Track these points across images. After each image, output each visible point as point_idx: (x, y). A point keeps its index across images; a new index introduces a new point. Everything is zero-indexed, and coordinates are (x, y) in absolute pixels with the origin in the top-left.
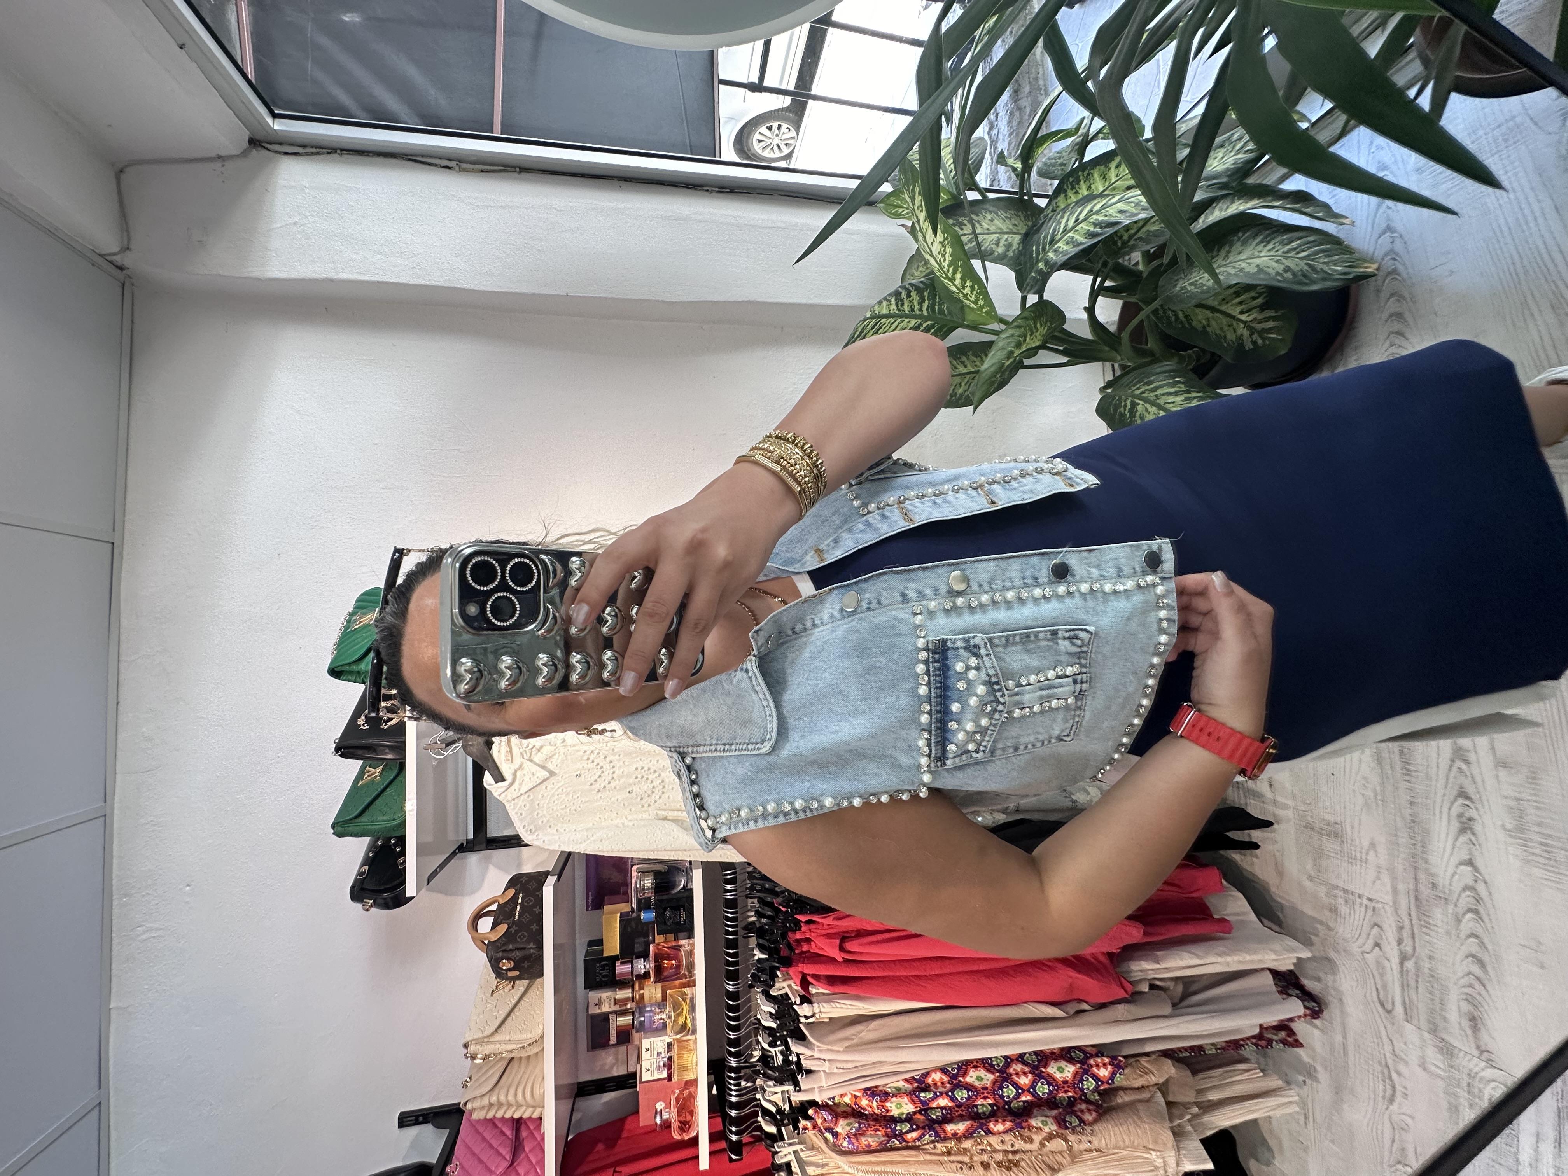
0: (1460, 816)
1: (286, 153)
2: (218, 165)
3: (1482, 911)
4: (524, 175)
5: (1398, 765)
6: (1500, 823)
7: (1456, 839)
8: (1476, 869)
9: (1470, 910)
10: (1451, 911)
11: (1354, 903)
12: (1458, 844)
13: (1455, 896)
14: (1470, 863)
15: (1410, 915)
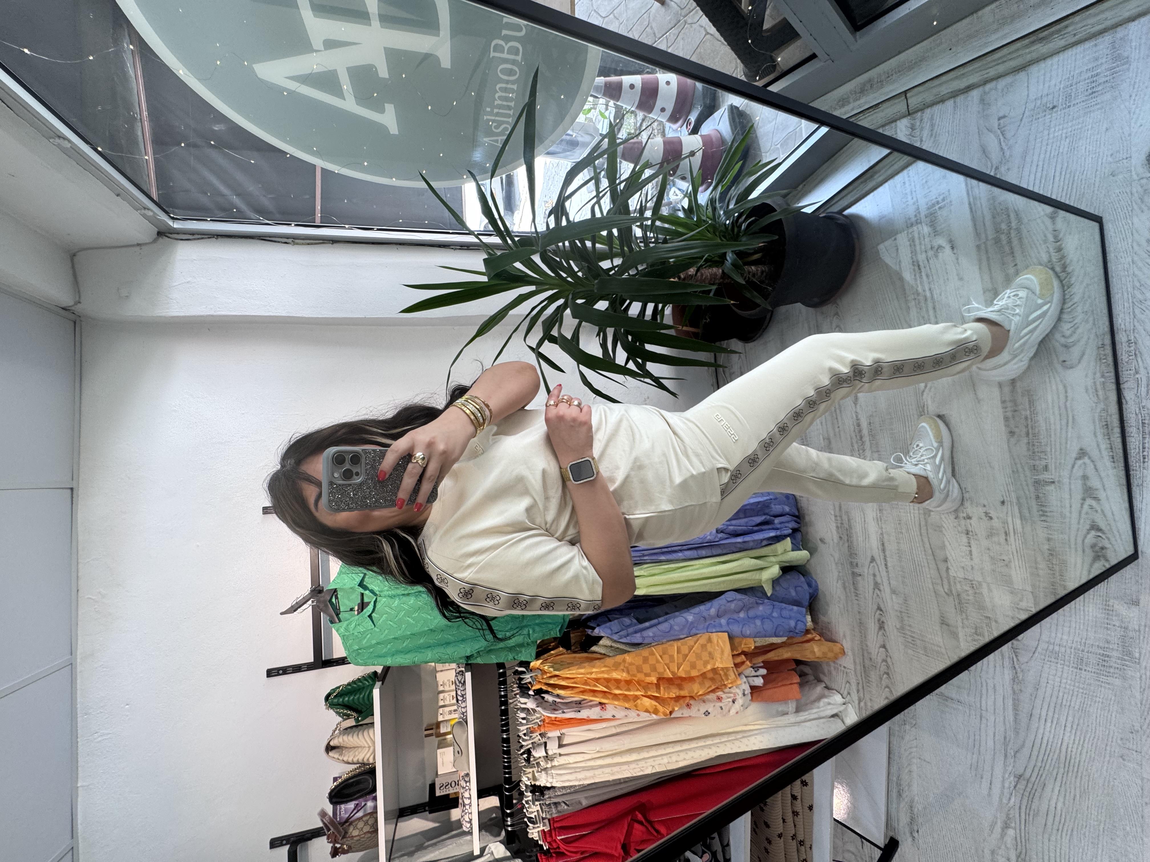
0: (879, 620)
1: (182, 240)
2: (137, 249)
3: (890, 674)
4: (335, 245)
6: (894, 625)
7: (878, 633)
8: (887, 651)
9: (885, 673)
10: (878, 673)
11: (838, 670)
12: (879, 636)
13: (879, 665)
14: (884, 646)
15: (861, 676)
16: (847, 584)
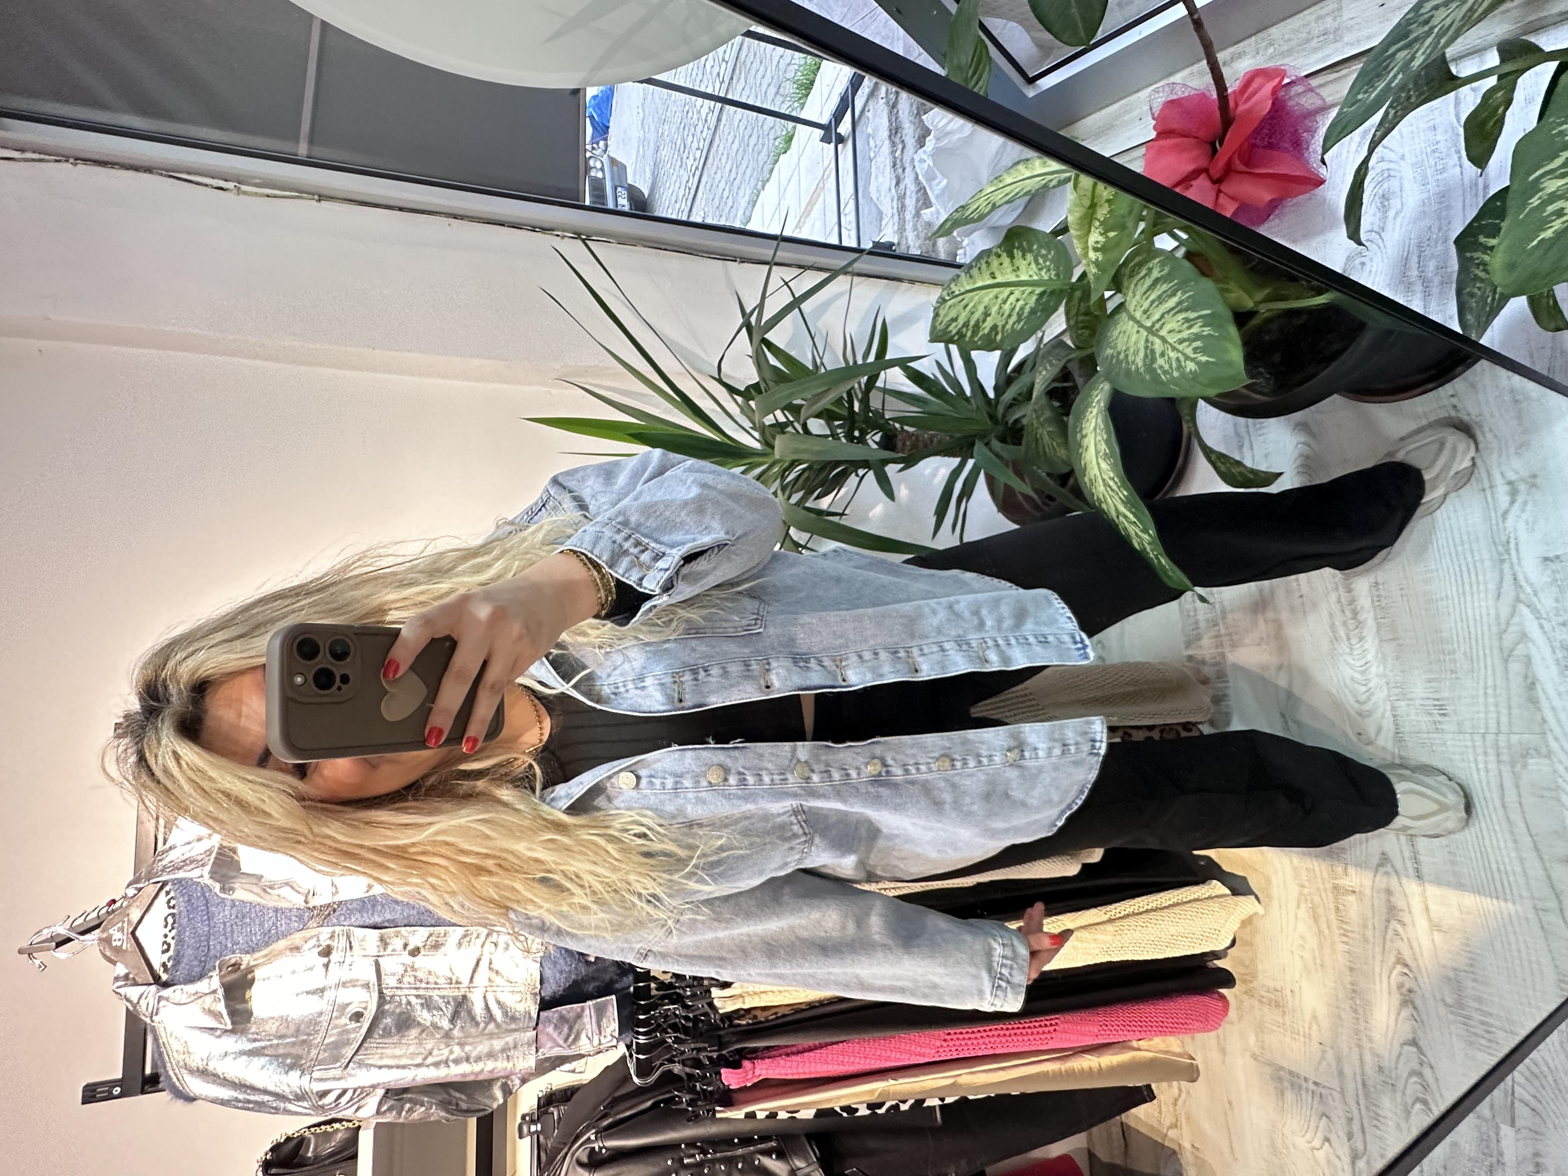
0: (1401, 986)
3: (1430, 1102)
4: (324, 203)
5: (1335, 923)
6: (1438, 997)
7: (1398, 1014)
8: (1421, 1051)
9: (1418, 1100)
10: (1399, 1100)
11: (1300, 1087)
12: (1401, 1018)
13: (1403, 1081)
14: (1414, 1043)
15: (1358, 1104)
16: (1321, 911)
